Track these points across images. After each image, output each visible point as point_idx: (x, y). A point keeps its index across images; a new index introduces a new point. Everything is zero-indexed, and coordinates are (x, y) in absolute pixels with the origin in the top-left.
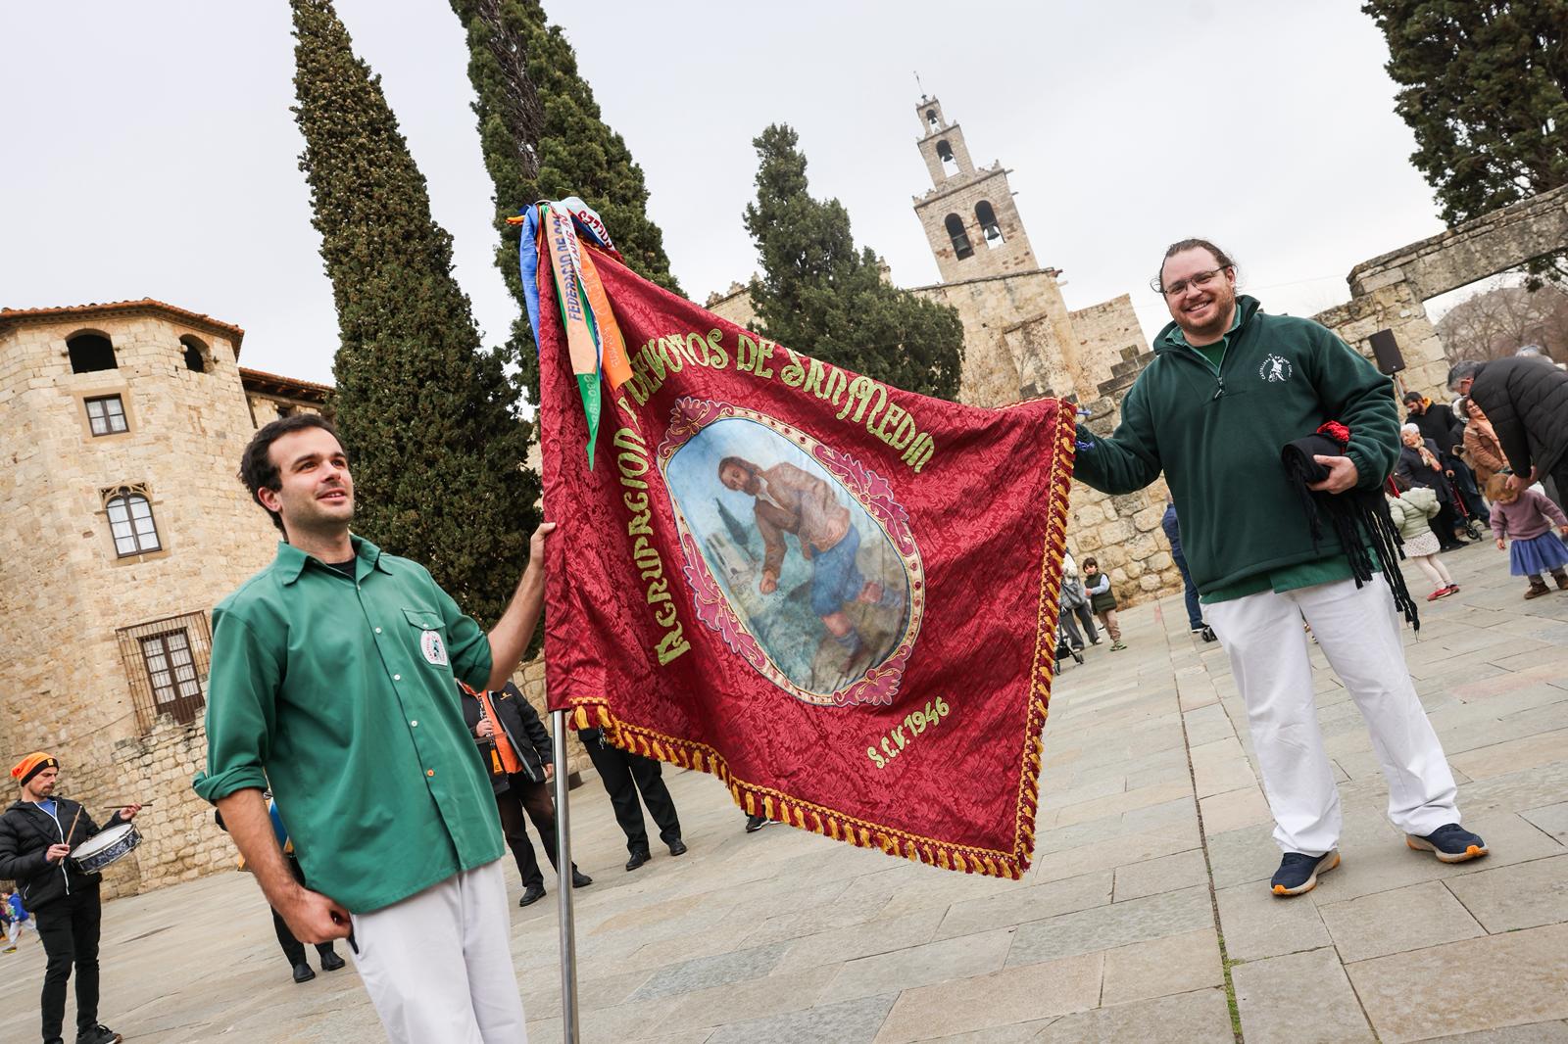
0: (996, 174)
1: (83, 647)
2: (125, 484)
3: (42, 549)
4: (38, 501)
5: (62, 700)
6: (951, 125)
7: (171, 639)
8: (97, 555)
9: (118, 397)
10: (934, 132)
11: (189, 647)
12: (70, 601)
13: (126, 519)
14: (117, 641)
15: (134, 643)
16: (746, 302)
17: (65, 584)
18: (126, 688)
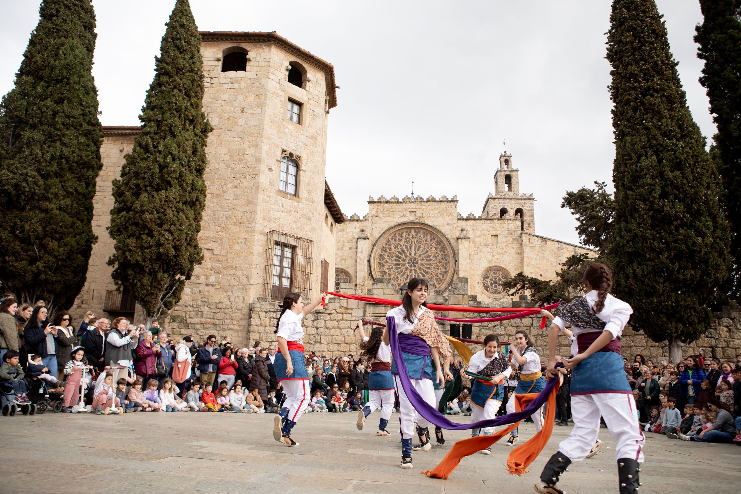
0: (530, 199)
1: (248, 232)
2: (293, 152)
3: (241, 166)
4: (249, 139)
5: (220, 258)
6: (515, 169)
7: (286, 249)
8: (271, 183)
9: (300, 105)
10: (506, 169)
11: (293, 259)
12: (249, 203)
13: (285, 171)
14: (266, 237)
15: (273, 243)
16: (447, 207)
17: (249, 191)
18: (263, 267)
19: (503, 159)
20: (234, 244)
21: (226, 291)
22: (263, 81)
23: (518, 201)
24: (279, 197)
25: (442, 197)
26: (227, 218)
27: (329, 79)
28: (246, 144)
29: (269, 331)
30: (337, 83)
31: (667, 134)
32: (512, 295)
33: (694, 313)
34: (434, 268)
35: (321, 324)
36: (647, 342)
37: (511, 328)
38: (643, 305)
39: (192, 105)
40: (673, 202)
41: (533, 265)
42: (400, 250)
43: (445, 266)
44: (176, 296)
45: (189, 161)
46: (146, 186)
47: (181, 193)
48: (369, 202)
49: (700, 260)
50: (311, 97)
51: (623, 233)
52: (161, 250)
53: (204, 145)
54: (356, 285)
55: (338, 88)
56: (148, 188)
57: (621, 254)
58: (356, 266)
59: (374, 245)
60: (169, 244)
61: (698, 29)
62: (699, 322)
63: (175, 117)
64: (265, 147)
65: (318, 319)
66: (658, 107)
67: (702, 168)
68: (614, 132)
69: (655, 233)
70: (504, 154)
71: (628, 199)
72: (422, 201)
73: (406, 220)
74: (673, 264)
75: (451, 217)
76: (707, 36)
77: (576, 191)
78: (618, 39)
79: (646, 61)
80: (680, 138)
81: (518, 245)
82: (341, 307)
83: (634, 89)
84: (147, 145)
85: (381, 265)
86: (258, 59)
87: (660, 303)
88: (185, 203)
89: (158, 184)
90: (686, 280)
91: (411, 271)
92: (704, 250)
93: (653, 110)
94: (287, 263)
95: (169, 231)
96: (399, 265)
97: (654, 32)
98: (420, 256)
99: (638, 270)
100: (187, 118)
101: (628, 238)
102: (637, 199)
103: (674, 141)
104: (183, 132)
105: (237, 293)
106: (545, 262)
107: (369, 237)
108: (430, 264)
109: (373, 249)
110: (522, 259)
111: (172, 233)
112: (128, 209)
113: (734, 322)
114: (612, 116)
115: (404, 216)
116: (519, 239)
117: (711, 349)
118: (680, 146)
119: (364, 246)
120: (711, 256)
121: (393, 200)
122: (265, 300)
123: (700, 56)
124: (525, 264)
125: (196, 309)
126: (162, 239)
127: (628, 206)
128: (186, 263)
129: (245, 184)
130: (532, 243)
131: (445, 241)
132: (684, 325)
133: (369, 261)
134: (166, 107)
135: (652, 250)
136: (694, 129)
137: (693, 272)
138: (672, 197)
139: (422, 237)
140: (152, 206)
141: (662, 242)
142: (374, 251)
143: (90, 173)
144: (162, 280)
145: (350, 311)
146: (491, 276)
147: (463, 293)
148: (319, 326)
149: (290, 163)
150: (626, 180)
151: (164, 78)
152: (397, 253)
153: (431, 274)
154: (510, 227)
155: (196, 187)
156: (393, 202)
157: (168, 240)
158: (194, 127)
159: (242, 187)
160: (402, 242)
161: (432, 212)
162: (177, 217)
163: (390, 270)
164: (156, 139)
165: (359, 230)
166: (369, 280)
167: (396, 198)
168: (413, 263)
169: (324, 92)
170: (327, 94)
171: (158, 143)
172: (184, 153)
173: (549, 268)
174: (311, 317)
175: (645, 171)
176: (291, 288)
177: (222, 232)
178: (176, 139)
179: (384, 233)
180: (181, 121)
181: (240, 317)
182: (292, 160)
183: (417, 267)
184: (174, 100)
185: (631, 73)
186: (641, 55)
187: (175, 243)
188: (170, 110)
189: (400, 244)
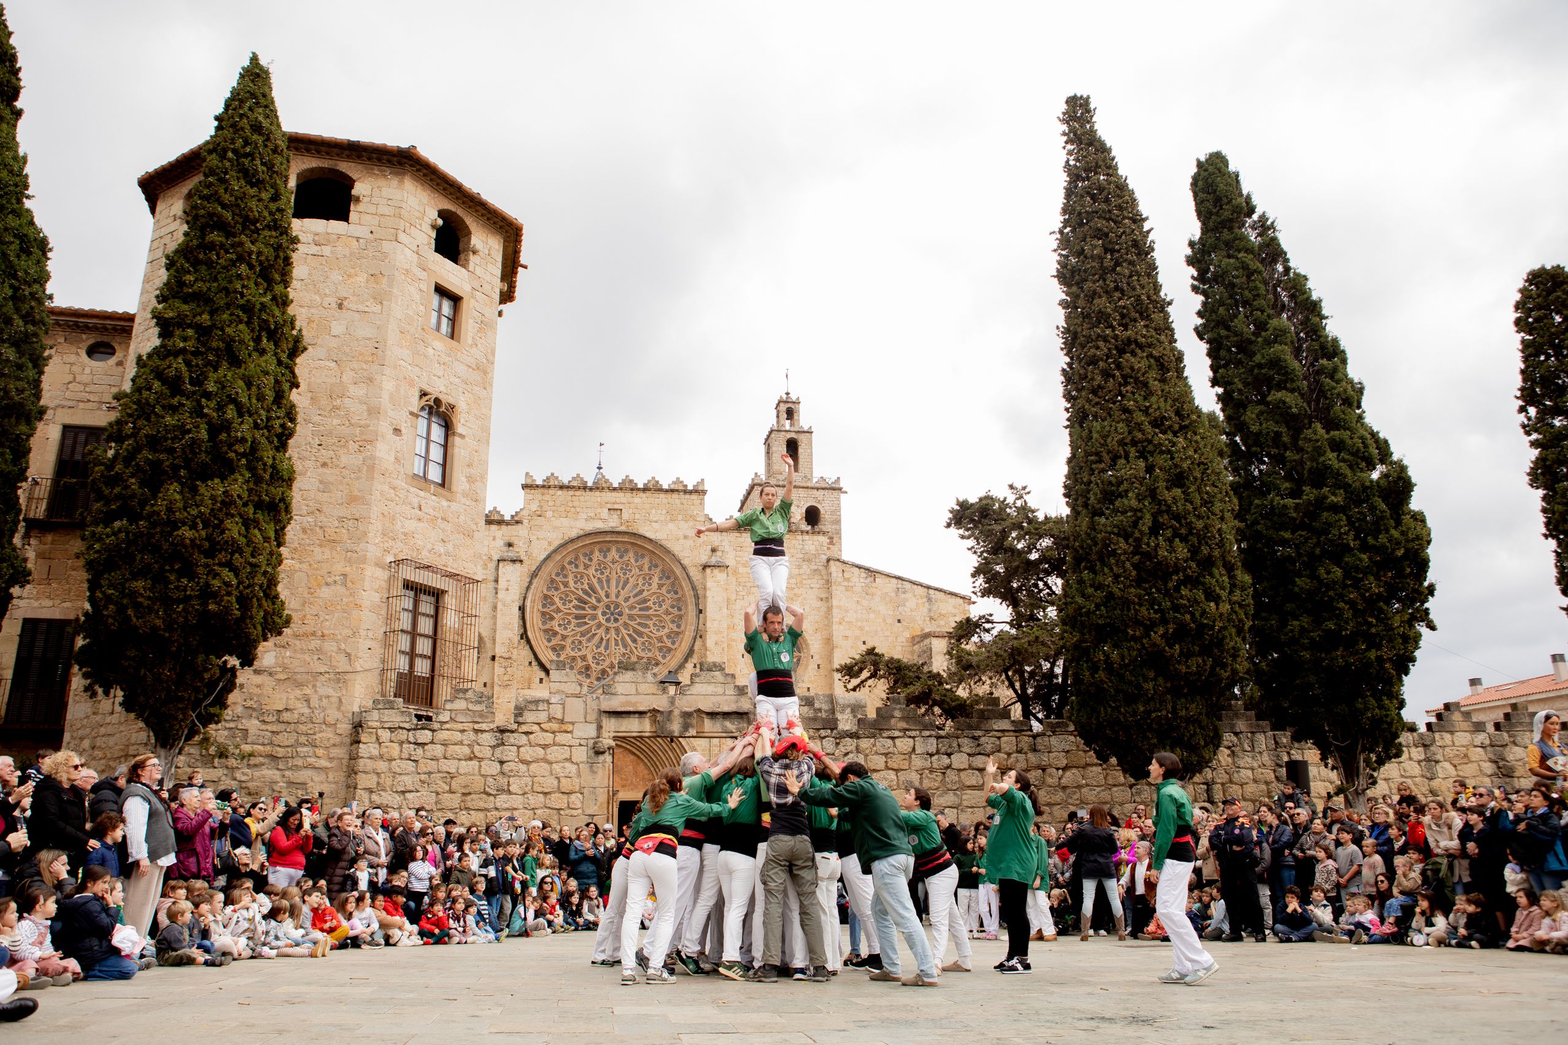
0: (834, 489)
1: (349, 561)
2: (441, 397)
3: (336, 422)
4: (355, 365)
6: (806, 429)
7: (423, 597)
8: (398, 460)
9: (456, 300)
10: (788, 427)
12: (352, 500)
13: (425, 435)
14: (387, 573)
15: (401, 584)
16: (685, 502)
17: (353, 476)
18: (380, 634)
19: (783, 408)
20: (319, 586)
21: (300, 685)
22: (387, 246)
23: (811, 492)
24: (413, 490)
25: (674, 483)
26: (304, 531)
27: (510, 250)
28: (348, 376)
29: (398, 770)
30: (523, 259)
31: (1158, 423)
32: (854, 689)
34: (655, 625)
35: (510, 753)
37: (877, 757)
38: (1121, 717)
39: (274, 298)
40: (1170, 541)
41: (850, 622)
42: (586, 587)
43: (678, 620)
44: (221, 702)
45: (269, 419)
46: (176, 468)
47: (251, 485)
48: (525, 487)
49: (1211, 641)
50: (477, 286)
51: (1090, 590)
52: (212, 607)
53: (295, 384)
55: (525, 267)
58: (495, 617)
59: (534, 575)
60: (229, 594)
61: (1191, 244)
62: (1206, 745)
63: (241, 322)
64: (388, 385)
65: (503, 744)
66: (1144, 374)
67: (1214, 485)
68: (1067, 410)
69: (1143, 592)
70: (784, 397)
71: (1095, 530)
72: (634, 489)
73: (600, 525)
74: (1171, 647)
76: (1207, 258)
77: (973, 499)
78: (1078, 247)
79: (1122, 291)
80: (1177, 432)
81: (822, 582)
82: (550, 719)
83: (1105, 339)
84: (179, 378)
85: (546, 617)
86: (375, 200)
87: (1148, 713)
88: (258, 506)
89: (204, 465)
90: (1190, 674)
91: (608, 629)
92: (1219, 624)
93: (1136, 380)
94: (425, 626)
95: (229, 565)
96: (584, 617)
97: (1135, 244)
99: (1114, 657)
100: (264, 325)
102: (1114, 534)
103: (1170, 436)
104: (255, 355)
105: (326, 689)
106: (872, 616)
107: (522, 558)
108: (648, 617)
109: (530, 583)
110: (830, 609)
111: (235, 571)
112: (134, 518)
113: (1239, 739)
114: (1062, 379)
115: (597, 517)
116: (824, 572)
117: (1205, 787)
118: (1180, 446)
119: (513, 578)
120: (1226, 633)
121: (575, 484)
122: (391, 706)
124: (835, 620)
125: (232, 725)
126: (216, 583)
127: (1096, 544)
128: (256, 633)
129: (344, 460)
130: (848, 580)
131: (678, 571)
133: (522, 609)
134: (221, 300)
135: (1138, 623)
137: (1200, 661)
138: (1169, 533)
139: (633, 561)
140: (194, 512)
141: (1153, 608)
142: (533, 587)
143: (23, 428)
144: (207, 670)
145: (570, 728)
148: (505, 758)
149: (434, 419)
150: (1092, 498)
151: (215, 237)
152: (580, 593)
153: (649, 637)
154: (807, 547)
155: (278, 472)
156: (574, 487)
157: (228, 584)
158: (276, 345)
159: (337, 466)
160: (591, 571)
161: (653, 511)
162: (246, 537)
163: (566, 629)
164: (197, 365)
165: (502, 543)
166: (521, 647)
167: (582, 479)
168: (612, 614)
169: (499, 275)
170: (503, 279)
171: (201, 374)
172: (258, 400)
173: (879, 629)
174: (488, 739)
175: (1125, 486)
176: (433, 677)
177: (293, 559)
178: (242, 370)
179: (555, 551)
180: (253, 331)
181: (332, 742)
182: (439, 414)
183: (621, 622)
184: (239, 286)
185: (1100, 311)
186: (1115, 281)
187: (241, 592)
188: (228, 306)
189: (588, 576)
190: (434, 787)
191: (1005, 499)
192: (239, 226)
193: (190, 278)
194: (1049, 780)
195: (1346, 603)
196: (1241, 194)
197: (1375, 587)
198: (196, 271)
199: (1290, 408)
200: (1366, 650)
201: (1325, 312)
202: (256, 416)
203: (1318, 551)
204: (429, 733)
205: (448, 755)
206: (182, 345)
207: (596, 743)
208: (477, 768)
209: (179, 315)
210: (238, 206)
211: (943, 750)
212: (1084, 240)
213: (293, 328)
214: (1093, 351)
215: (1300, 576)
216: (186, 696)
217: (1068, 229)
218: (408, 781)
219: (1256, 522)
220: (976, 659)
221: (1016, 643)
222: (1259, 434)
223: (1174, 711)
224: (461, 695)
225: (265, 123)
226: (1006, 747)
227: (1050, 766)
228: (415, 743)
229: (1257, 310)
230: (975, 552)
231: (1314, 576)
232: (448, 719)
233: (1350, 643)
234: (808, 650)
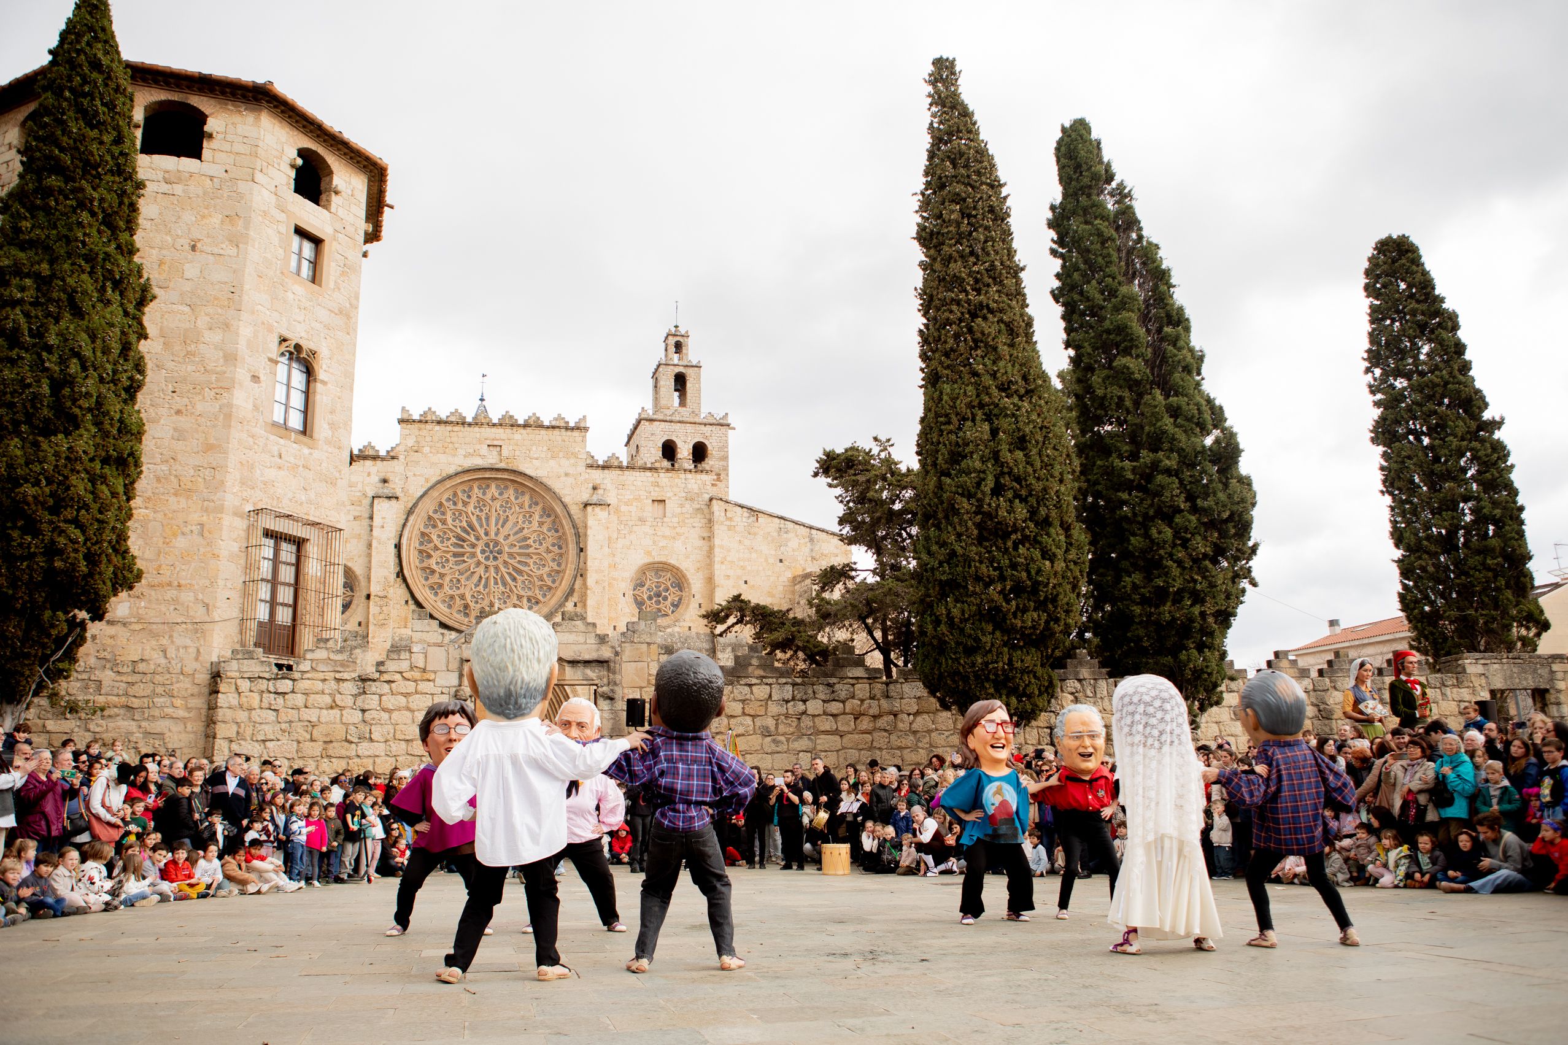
0: (722, 425)
1: (206, 510)
2: (302, 343)
3: (190, 368)
4: (210, 310)
6: (694, 363)
7: (284, 546)
8: (256, 408)
9: (317, 242)
10: (676, 361)
11: (298, 565)
12: (209, 448)
13: (285, 382)
14: (246, 522)
15: (260, 533)
16: (566, 439)
17: (209, 423)
18: (240, 585)
19: (672, 341)
20: (175, 535)
21: (156, 636)
22: (242, 186)
23: (698, 427)
24: (272, 437)
25: (556, 419)
26: (158, 480)
27: (375, 189)
28: (202, 322)
29: (258, 720)
30: (389, 199)
31: (1004, 388)
32: (721, 635)
33: (1033, 680)
34: (535, 563)
35: (372, 702)
36: (955, 723)
37: (734, 704)
38: (961, 668)
39: (119, 247)
40: (1011, 502)
41: (732, 562)
42: (465, 524)
43: (559, 558)
44: (70, 657)
45: (115, 372)
46: (16, 424)
47: (98, 440)
48: (401, 421)
49: (1046, 597)
50: (339, 227)
51: (934, 548)
52: (58, 564)
53: (143, 335)
54: (368, 597)
55: (392, 207)
56: (24, 428)
57: (928, 580)
58: (369, 555)
59: (410, 512)
60: (76, 551)
61: (1053, 208)
62: (1041, 694)
63: (83, 272)
64: (245, 331)
65: (365, 693)
66: (993, 339)
67: (1054, 448)
68: (922, 370)
69: (983, 550)
70: (673, 330)
71: (942, 489)
72: (514, 425)
73: (479, 462)
74: (1008, 603)
75: (572, 461)
76: (1065, 222)
77: (839, 450)
78: (936, 211)
79: (978, 259)
80: (1023, 396)
81: (704, 521)
82: (412, 668)
83: (959, 303)
84: (16, 330)
85: (424, 555)
86: (229, 137)
87: (986, 664)
88: (105, 461)
89: (47, 421)
90: (1026, 628)
91: (487, 567)
92: (1053, 581)
93: (986, 345)
94: (287, 574)
95: (76, 522)
96: (463, 555)
97: (992, 210)
98: (507, 537)
99: (956, 612)
100: (109, 275)
101: (942, 558)
102: (958, 493)
103: (1016, 399)
104: (99, 306)
105: (182, 639)
106: (754, 555)
107: (398, 494)
108: (528, 555)
109: (407, 520)
110: (711, 549)
111: (82, 527)
113: (1082, 685)
114: (919, 339)
115: (476, 453)
116: (706, 511)
117: (1048, 731)
118: (1024, 410)
119: (388, 514)
120: (1061, 590)
121: (453, 419)
122: (250, 655)
123: (1054, 252)
124: (717, 559)
125: (85, 676)
126: (62, 540)
128: (105, 588)
129: (200, 407)
130: (730, 519)
131: (559, 509)
132: (1019, 701)
133: (398, 547)
134: (61, 249)
135: (978, 578)
136: (1045, 381)
137: (1035, 615)
138: (1010, 494)
139: (512, 498)
140: (37, 469)
141: (992, 566)
142: (409, 524)
144: (53, 626)
145: (432, 676)
146: (651, 581)
147: (648, 640)
148: (367, 707)
149: (294, 365)
150: (940, 458)
151: (53, 181)
152: (459, 531)
153: (529, 575)
154: (689, 486)
155: (126, 426)
156: (452, 422)
157: (74, 542)
158: (121, 294)
159: (192, 413)
160: (470, 508)
161: (534, 448)
162: (92, 493)
163: (444, 567)
164: (37, 317)
165: (377, 479)
166: (397, 585)
167: (460, 414)
168: (491, 552)
169: (364, 216)
170: (368, 220)
171: (41, 326)
172: (104, 353)
173: (761, 568)
174: (350, 688)
175: (971, 447)
176: (294, 626)
177: (146, 508)
178: (85, 323)
179: (431, 488)
180: (96, 281)
181: (189, 692)
182: (299, 360)
183: (500, 560)
184: (80, 235)
185: (955, 276)
186: (971, 246)
187: (89, 549)
188: (69, 255)
189: (466, 513)
190: (295, 736)
191: (870, 450)
192: (79, 171)
193: (26, 224)
194: (901, 725)
195: (1174, 562)
196: (1101, 162)
197: (1201, 546)
198: (33, 217)
199: (1133, 373)
200: (1191, 606)
201: (1173, 281)
202: (101, 370)
203: (1151, 512)
204: (290, 683)
205: (309, 705)
206: (19, 295)
207: (457, 691)
208: (338, 716)
209: (15, 264)
210: (77, 149)
211: (798, 697)
212: (943, 204)
213: (141, 277)
214: (947, 314)
215: (1134, 535)
216: (33, 652)
217: (929, 192)
218: (269, 731)
219: (1096, 483)
220: (834, 608)
221: (870, 594)
222: (1104, 397)
223: (1010, 662)
224: (322, 645)
225: (105, 61)
226: (860, 694)
227: (902, 712)
228: (275, 693)
229: (1109, 276)
230: (841, 502)
231: (1147, 536)
232: (309, 668)
233: (1178, 599)
234: (690, 589)
